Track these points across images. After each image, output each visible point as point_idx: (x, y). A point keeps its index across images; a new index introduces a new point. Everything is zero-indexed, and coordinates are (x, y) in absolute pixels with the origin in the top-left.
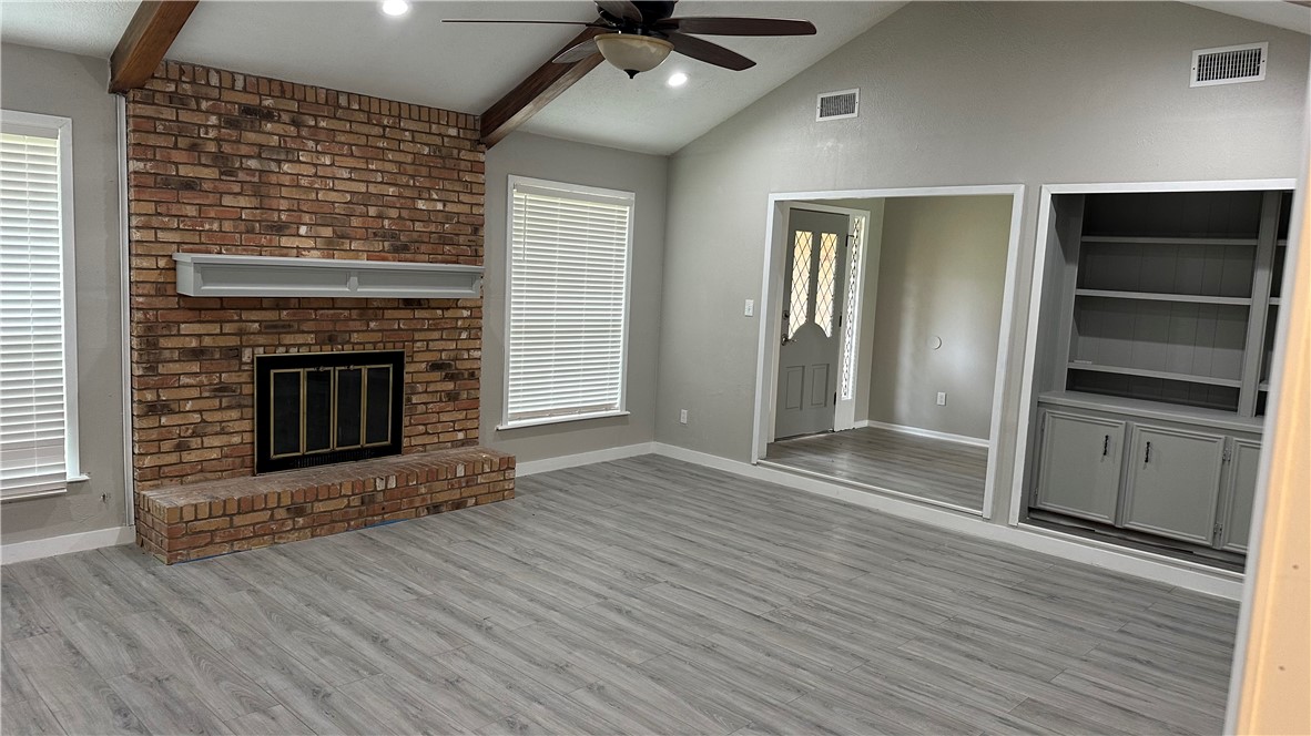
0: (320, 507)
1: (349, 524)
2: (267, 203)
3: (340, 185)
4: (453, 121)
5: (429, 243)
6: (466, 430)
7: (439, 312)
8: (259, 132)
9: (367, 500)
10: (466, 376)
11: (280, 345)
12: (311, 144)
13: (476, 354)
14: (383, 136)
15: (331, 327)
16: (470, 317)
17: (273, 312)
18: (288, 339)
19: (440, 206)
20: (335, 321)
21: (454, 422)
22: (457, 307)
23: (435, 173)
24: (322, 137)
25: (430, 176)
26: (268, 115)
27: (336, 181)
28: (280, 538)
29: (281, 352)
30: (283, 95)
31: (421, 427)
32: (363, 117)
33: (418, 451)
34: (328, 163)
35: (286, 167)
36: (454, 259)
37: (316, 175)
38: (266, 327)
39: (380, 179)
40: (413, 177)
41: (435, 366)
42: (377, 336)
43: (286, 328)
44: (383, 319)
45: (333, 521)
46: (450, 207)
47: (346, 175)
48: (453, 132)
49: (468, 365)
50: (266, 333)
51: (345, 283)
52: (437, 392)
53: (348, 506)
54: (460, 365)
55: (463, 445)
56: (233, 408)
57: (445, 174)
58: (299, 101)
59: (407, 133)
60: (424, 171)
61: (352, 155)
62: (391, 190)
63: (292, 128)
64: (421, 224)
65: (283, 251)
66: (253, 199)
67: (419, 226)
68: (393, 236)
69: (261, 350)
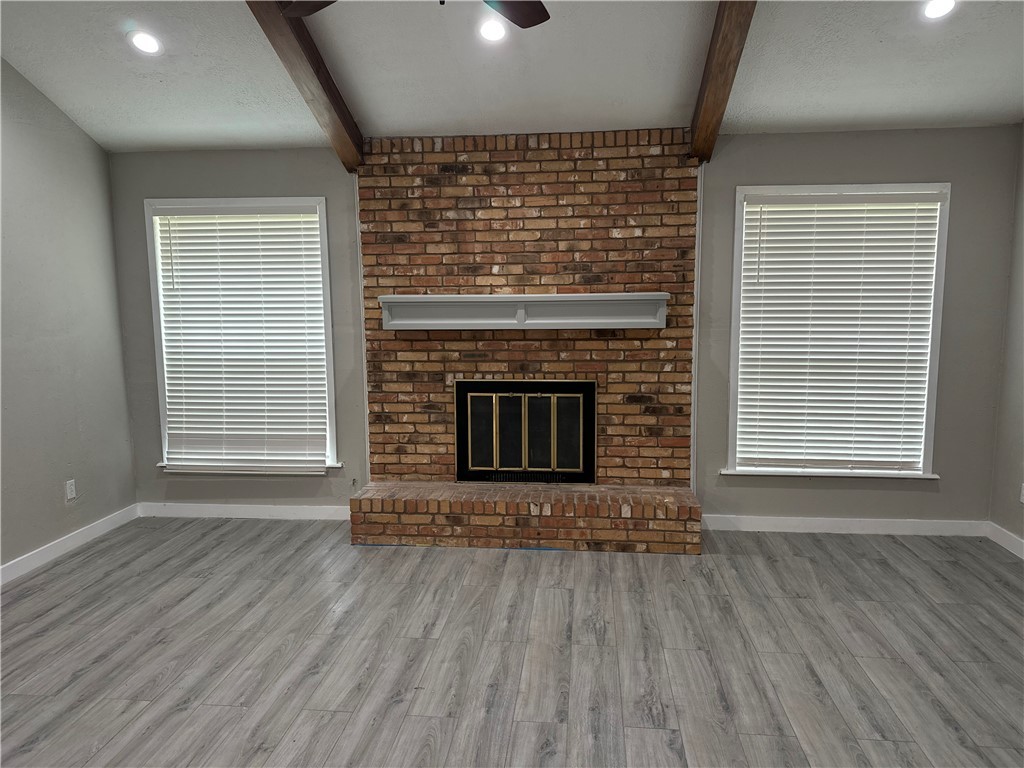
0: (476, 520)
1: (504, 542)
2: (464, 248)
3: (529, 225)
4: (655, 138)
5: (625, 272)
6: (673, 469)
7: (637, 343)
8: (456, 185)
9: (522, 522)
10: (671, 411)
11: (477, 371)
12: (502, 189)
13: (684, 388)
14: (575, 170)
15: (522, 357)
16: (676, 348)
17: (471, 343)
18: (484, 367)
19: (638, 232)
20: (526, 351)
21: (657, 458)
22: (659, 338)
23: (633, 198)
24: (512, 180)
25: (627, 202)
26: (463, 169)
27: (526, 221)
28: (440, 541)
29: (478, 378)
30: (476, 149)
31: (618, 460)
32: (553, 155)
33: (615, 483)
34: (518, 204)
35: (480, 214)
36: (655, 286)
37: (507, 218)
38: (465, 356)
39: (570, 213)
40: (606, 206)
41: (633, 399)
42: (568, 367)
43: (482, 357)
44: (574, 349)
45: (488, 536)
46: (650, 233)
47: (535, 213)
48: (656, 151)
49: (673, 399)
50: (465, 361)
51: (513, 315)
52: (637, 425)
53: (502, 524)
54: (662, 399)
55: (669, 484)
56: (440, 423)
57: (647, 197)
58: (490, 151)
59: (601, 163)
60: (620, 198)
61: (542, 194)
62: (583, 223)
63: (485, 178)
64: (616, 253)
65: (479, 289)
66: (451, 245)
67: (613, 256)
68: (584, 267)
69: (461, 375)
